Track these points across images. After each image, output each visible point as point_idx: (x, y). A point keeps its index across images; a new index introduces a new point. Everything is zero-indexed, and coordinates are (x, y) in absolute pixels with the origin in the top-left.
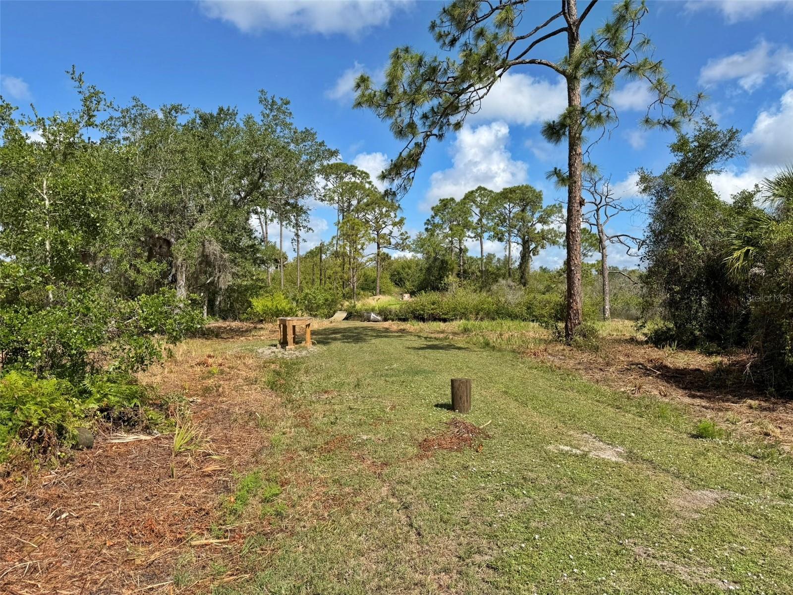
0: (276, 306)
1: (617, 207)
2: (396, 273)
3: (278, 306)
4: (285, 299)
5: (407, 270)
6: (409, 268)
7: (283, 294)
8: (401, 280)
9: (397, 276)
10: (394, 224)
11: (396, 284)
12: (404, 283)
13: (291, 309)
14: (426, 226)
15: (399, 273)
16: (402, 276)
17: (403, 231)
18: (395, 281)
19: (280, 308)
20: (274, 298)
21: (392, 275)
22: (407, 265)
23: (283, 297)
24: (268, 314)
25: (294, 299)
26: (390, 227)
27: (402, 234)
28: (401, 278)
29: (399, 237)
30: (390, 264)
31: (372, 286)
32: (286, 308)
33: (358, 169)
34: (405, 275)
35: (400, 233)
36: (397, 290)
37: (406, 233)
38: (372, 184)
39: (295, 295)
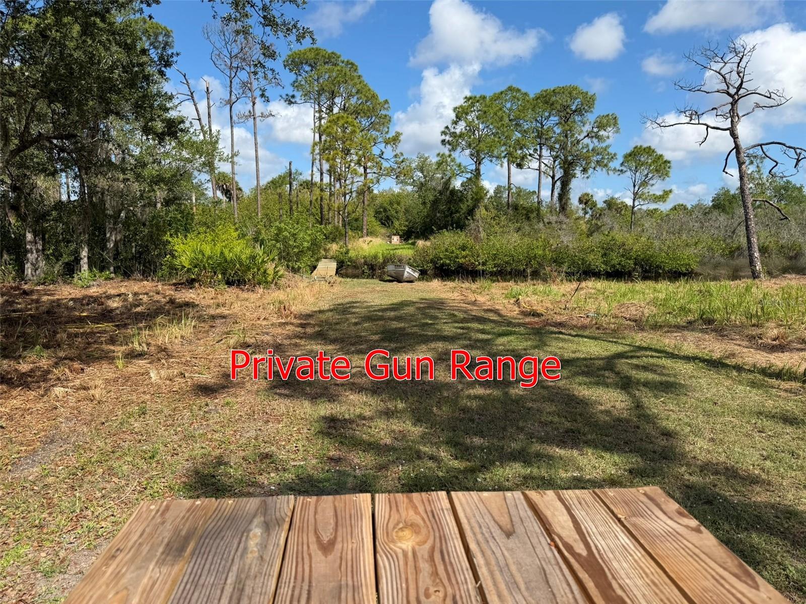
0: (222, 253)
1: (773, 96)
2: (382, 210)
3: (226, 252)
4: (239, 238)
5: (395, 206)
6: (398, 204)
7: (236, 229)
8: (388, 218)
9: (383, 214)
10: (387, 142)
11: (382, 223)
12: (392, 222)
13: (253, 258)
14: (443, 137)
15: (385, 210)
16: (389, 213)
17: (398, 152)
18: (380, 220)
19: (229, 256)
20: (217, 235)
21: (377, 212)
22: (395, 200)
23: (235, 234)
24: (205, 268)
25: (256, 240)
26: (382, 146)
27: (396, 156)
28: (387, 216)
29: (393, 160)
30: (374, 198)
31: (356, 225)
32: (243, 257)
33: (342, 58)
34: (393, 212)
35: (394, 153)
36: (383, 230)
37: (402, 154)
38: (362, 79)
39: (258, 233)
